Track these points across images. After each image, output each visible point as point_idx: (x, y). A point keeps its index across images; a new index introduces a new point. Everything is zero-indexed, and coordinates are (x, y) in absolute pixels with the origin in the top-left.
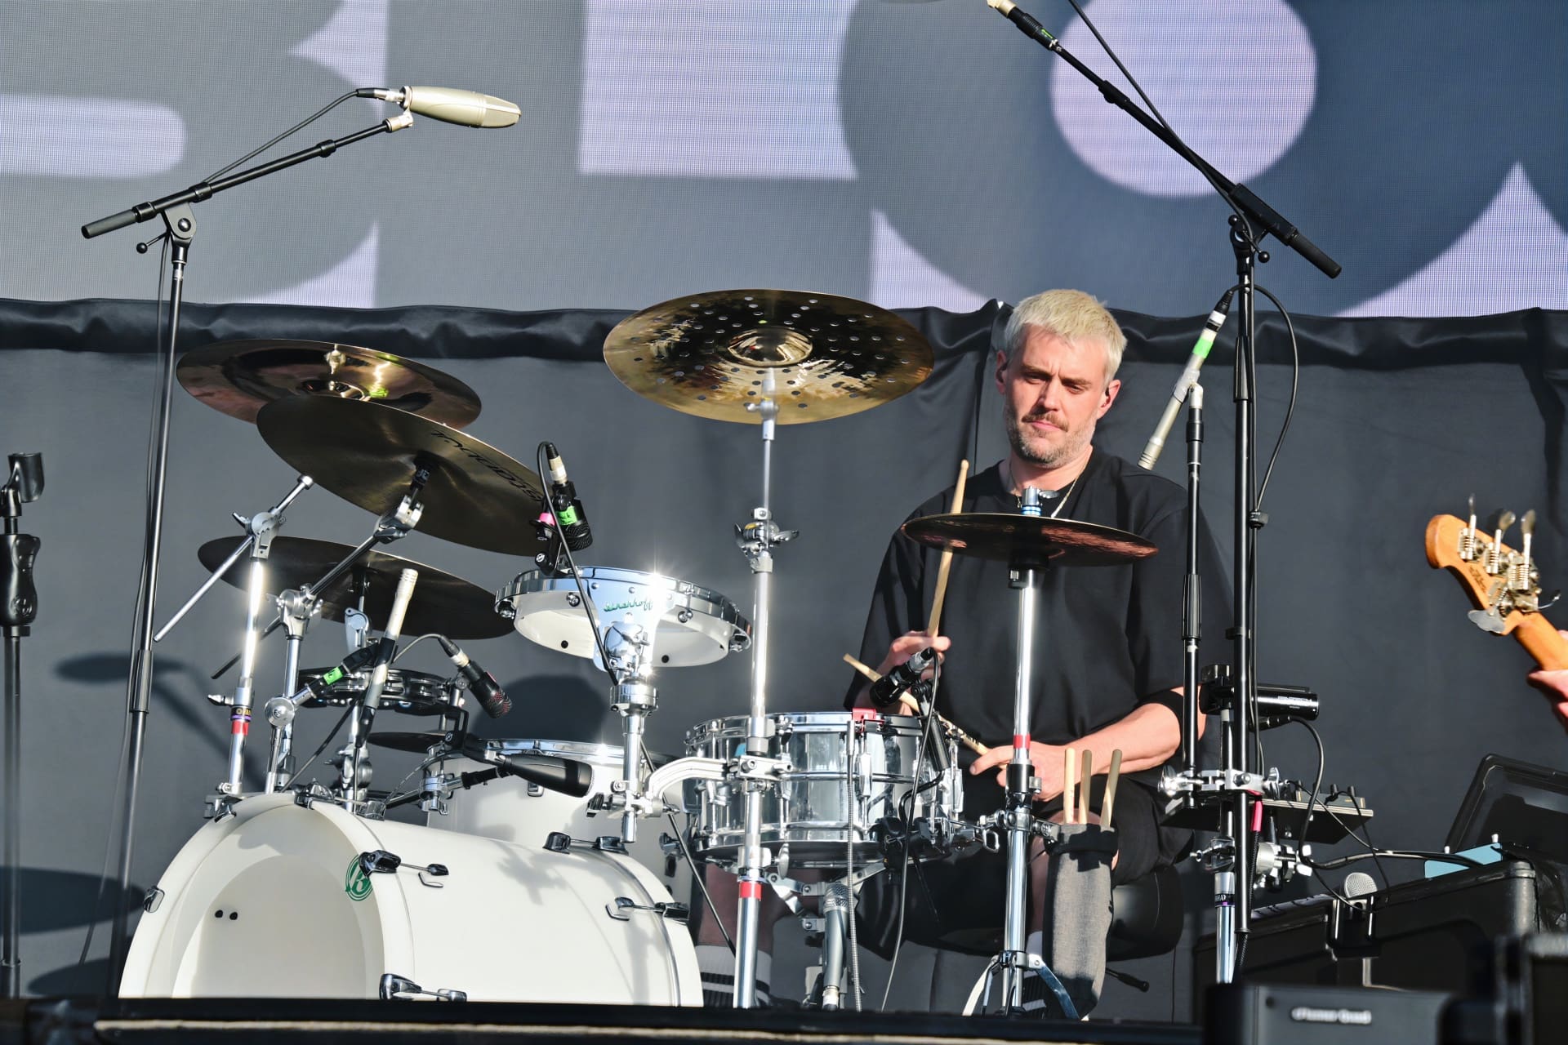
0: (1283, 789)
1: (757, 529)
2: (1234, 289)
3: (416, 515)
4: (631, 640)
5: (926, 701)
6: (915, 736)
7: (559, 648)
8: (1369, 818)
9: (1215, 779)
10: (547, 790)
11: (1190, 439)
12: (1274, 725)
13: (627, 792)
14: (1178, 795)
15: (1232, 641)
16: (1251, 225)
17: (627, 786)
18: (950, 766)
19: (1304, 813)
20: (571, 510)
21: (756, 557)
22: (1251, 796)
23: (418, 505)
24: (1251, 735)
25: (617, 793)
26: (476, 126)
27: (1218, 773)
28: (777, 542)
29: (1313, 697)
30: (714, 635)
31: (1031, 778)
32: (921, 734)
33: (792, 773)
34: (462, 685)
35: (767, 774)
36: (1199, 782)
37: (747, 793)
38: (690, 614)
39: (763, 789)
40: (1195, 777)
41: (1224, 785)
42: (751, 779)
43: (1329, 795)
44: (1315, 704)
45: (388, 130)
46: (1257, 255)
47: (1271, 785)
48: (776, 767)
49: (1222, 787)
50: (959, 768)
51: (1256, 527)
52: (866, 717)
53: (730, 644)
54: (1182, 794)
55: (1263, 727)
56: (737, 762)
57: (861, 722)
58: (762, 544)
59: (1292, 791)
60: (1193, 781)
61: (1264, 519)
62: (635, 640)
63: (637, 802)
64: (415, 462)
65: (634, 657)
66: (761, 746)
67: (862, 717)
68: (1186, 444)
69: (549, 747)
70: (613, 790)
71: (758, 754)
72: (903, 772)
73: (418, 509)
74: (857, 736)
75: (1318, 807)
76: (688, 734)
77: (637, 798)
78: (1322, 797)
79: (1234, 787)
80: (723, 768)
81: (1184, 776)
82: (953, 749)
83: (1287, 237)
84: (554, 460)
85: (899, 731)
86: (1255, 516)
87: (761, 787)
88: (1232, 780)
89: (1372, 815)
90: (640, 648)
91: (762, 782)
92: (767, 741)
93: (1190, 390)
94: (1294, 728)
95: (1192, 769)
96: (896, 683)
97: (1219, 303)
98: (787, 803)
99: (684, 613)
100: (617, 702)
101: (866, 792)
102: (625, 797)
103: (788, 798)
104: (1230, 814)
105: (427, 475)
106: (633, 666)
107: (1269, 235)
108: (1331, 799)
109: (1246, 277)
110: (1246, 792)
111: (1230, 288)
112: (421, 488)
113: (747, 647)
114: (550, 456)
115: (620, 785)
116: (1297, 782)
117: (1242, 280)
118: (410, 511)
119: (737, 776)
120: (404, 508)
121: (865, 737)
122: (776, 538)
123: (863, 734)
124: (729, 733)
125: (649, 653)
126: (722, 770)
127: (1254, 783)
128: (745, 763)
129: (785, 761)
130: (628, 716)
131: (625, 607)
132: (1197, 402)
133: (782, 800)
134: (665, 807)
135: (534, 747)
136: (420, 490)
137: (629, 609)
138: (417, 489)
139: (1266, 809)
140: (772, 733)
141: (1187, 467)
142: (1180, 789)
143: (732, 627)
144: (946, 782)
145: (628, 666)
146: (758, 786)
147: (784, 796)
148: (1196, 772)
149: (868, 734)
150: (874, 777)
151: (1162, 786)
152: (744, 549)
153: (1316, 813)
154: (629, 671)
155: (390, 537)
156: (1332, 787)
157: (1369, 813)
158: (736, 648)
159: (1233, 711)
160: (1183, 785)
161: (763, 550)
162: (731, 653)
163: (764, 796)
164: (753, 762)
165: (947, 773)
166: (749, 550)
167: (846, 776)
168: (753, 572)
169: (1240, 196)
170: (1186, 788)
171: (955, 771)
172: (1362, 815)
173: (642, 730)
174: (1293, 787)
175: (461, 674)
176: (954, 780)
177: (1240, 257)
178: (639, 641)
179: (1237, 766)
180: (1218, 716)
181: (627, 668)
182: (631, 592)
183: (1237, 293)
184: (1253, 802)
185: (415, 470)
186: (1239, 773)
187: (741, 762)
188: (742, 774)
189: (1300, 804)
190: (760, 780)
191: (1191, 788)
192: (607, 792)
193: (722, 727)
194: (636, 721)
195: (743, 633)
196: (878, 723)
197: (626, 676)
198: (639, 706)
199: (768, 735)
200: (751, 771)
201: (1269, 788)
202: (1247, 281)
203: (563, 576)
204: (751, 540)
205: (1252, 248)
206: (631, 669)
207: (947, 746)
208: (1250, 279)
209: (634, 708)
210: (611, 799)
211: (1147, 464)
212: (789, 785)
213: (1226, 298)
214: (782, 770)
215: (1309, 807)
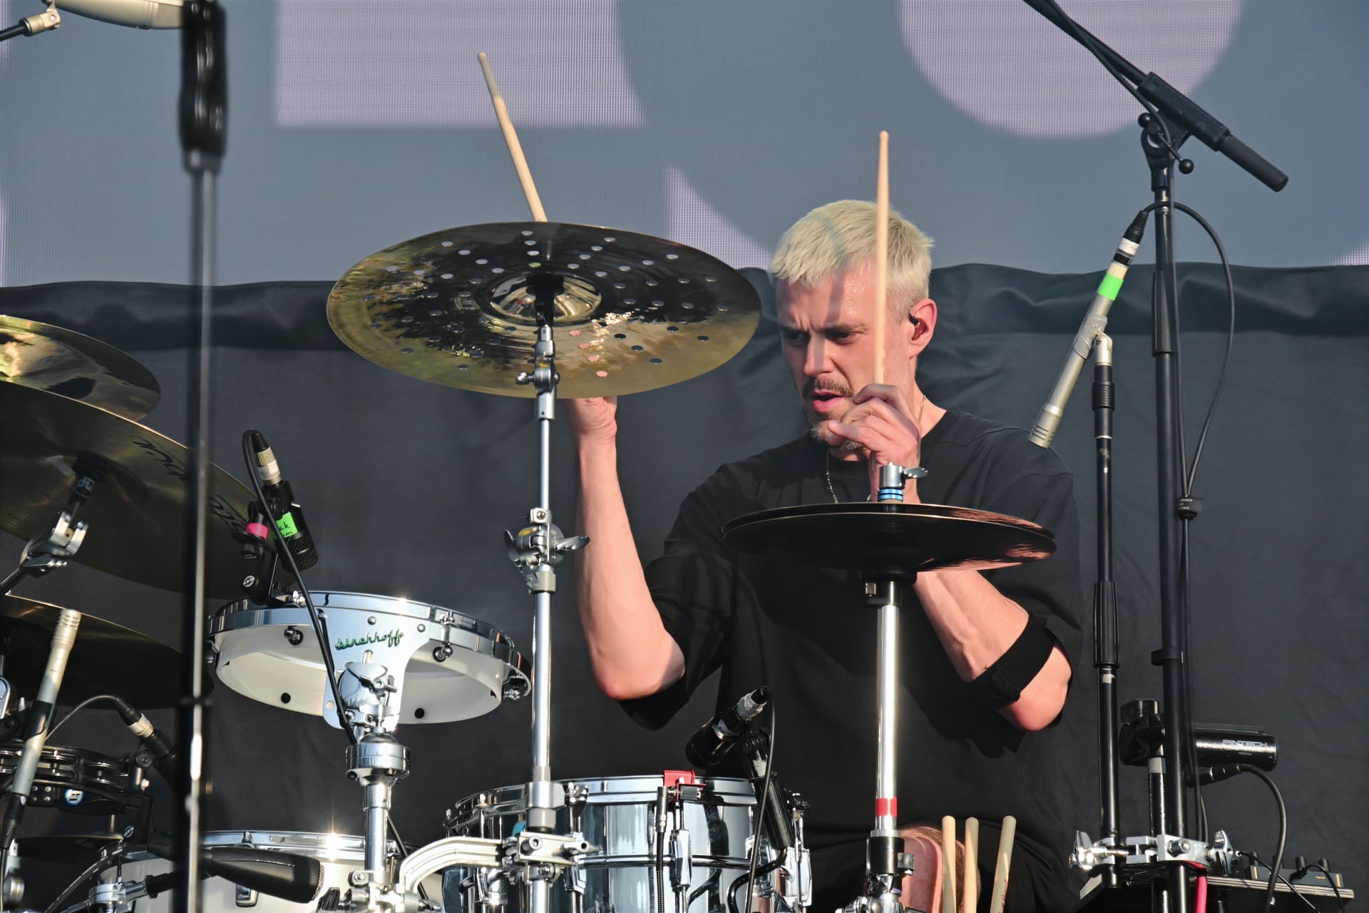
0: (1235, 863)
1: (535, 535)
2: (1148, 209)
3: (79, 536)
4: (372, 685)
5: (760, 758)
6: (747, 806)
7: (278, 703)
8: (1348, 900)
9: (1144, 848)
10: (262, 895)
11: (1097, 407)
12: (1219, 777)
13: (371, 885)
14: (1096, 871)
15: (1160, 669)
16: (1168, 128)
17: (371, 877)
18: (793, 845)
19: (1263, 895)
20: (288, 518)
21: (534, 572)
22: (1192, 869)
23: (80, 524)
24: (1190, 791)
25: (357, 886)
26: (145, 26)
27: (1147, 840)
28: (561, 552)
29: (1269, 740)
30: (482, 678)
31: (900, 855)
32: (755, 802)
33: (588, 854)
34: (144, 762)
35: (555, 855)
36: (1122, 853)
37: (529, 882)
38: (448, 650)
39: (550, 876)
40: (1117, 847)
41: (1155, 856)
42: (534, 863)
43: (1295, 871)
44: (1272, 749)
45: (28, 32)
46: (1177, 164)
47: (1217, 854)
48: (567, 846)
49: (1153, 858)
50: (805, 847)
51: (1186, 518)
52: (682, 781)
53: (505, 688)
54: (1100, 869)
55: (1205, 779)
56: (515, 842)
57: (676, 788)
58: (540, 555)
59: (1245, 867)
60: (1115, 852)
61: (1198, 507)
62: (377, 686)
63: (385, 899)
64: (75, 468)
65: (377, 707)
66: (545, 819)
67: (677, 781)
68: (1093, 413)
69: (263, 840)
70: (351, 883)
71: (543, 830)
72: (732, 851)
73: (81, 529)
74: (671, 807)
75: (1281, 887)
76: (448, 813)
77: (384, 893)
78: (1286, 873)
79: (1169, 857)
80: (497, 850)
81: (1102, 845)
82: (798, 823)
83: (1216, 139)
84: (263, 452)
85: (726, 799)
86: (1186, 504)
87: (547, 873)
88: (1166, 848)
89: (1352, 897)
90: (384, 695)
91: (548, 866)
92: (554, 813)
93: (1096, 342)
94: (1245, 781)
95: (1113, 835)
96: (721, 736)
97: (1129, 229)
98: (581, 898)
99: (440, 650)
100: (354, 767)
101: (684, 881)
102: (368, 891)
103: (582, 891)
104: (1165, 893)
105: (91, 484)
106: (375, 719)
107: (1192, 138)
108: (1297, 877)
109: (1164, 193)
110: (1185, 864)
111: (1143, 209)
112: (83, 501)
113: (527, 693)
114: (258, 449)
115: (362, 877)
116: (1252, 854)
117: (1158, 197)
118: (70, 531)
119: (516, 860)
120: (62, 527)
121: (681, 808)
122: (559, 546)
123: (677, 804)
124: (501, 809)
125: (395, 701)
126: (497, 853)
127: (1195, 851)
128: (526, 842)
129: (576, 840)
130: (369, 785)
131: (363, 642)
132: (1105, 358)
133: (574, 895)
134: (422, 905)
135: (244, 841)
136: (82, 504)
137: (368, 646)
138: (78, 504)
139: (1211, 889)
140: (560, 802)
141: (1095, 444)
142: (1097, 863)
143: (505, 666)
144: (790, 864)
145: (369, 720)
146: (545, 873)
147: (576, 888)
148: (1118, 839)
149: (685, 804)
150: (694, 860)
151: (1074, 859)
152: (519, 562)
153: (1279, 895)
154: (370, 727)
155: (43, 567)
156: (1298, 861)
157: (1348, 894)
158: (514, 694)
159: (1164, 760)
160: (1101, 857)
161: (542, 562)
162: (506, 701)
163: (551, 885)
164: (536, 841)
165: (791, 853)
166: (524, 563)
167: (655, 859)
168: (530, 592)
169: (1151, 88)
170: (1106, 861)
171: (800, 851)
172: (1341, 896)
173: (389, 805)
174: (1246, 859)
175: (143, 748)
176: (799, 863)
177: (1155, 169)
178: (382, 686)
179: (1172, 830)
180: (1145, 768)
181: (367, 723)
182: (371, 623)
183: (1152, 214)
184: (1196, 878)
185: (74, 478)
186: (1175, 839)
187: (521, 840)
188: (523, 857)
189: (1257, 882)
190: (546, 864)
191: (1112, 860)
192: (344, 888)
193: (493, 801)
194: (381, 794)
195: (521, 675)
196: (698, 789)
197: (366, 733)
198: (385, 771)
199: (555, 805)
200: (534, 853)
201: (1215, 858)
202: (1165, 199)
203: (280, 605)
204: (527, 550)
205: (1171, 154)
206: (373, 724)
207: (788, 817)
208: (1168, 195)
209: (377, 774)
210: (349, 895)
211: (1041, 441)
212: (583, 874)
213: (1140, 221)
214: (574, 849)
215: (1269, 885)
